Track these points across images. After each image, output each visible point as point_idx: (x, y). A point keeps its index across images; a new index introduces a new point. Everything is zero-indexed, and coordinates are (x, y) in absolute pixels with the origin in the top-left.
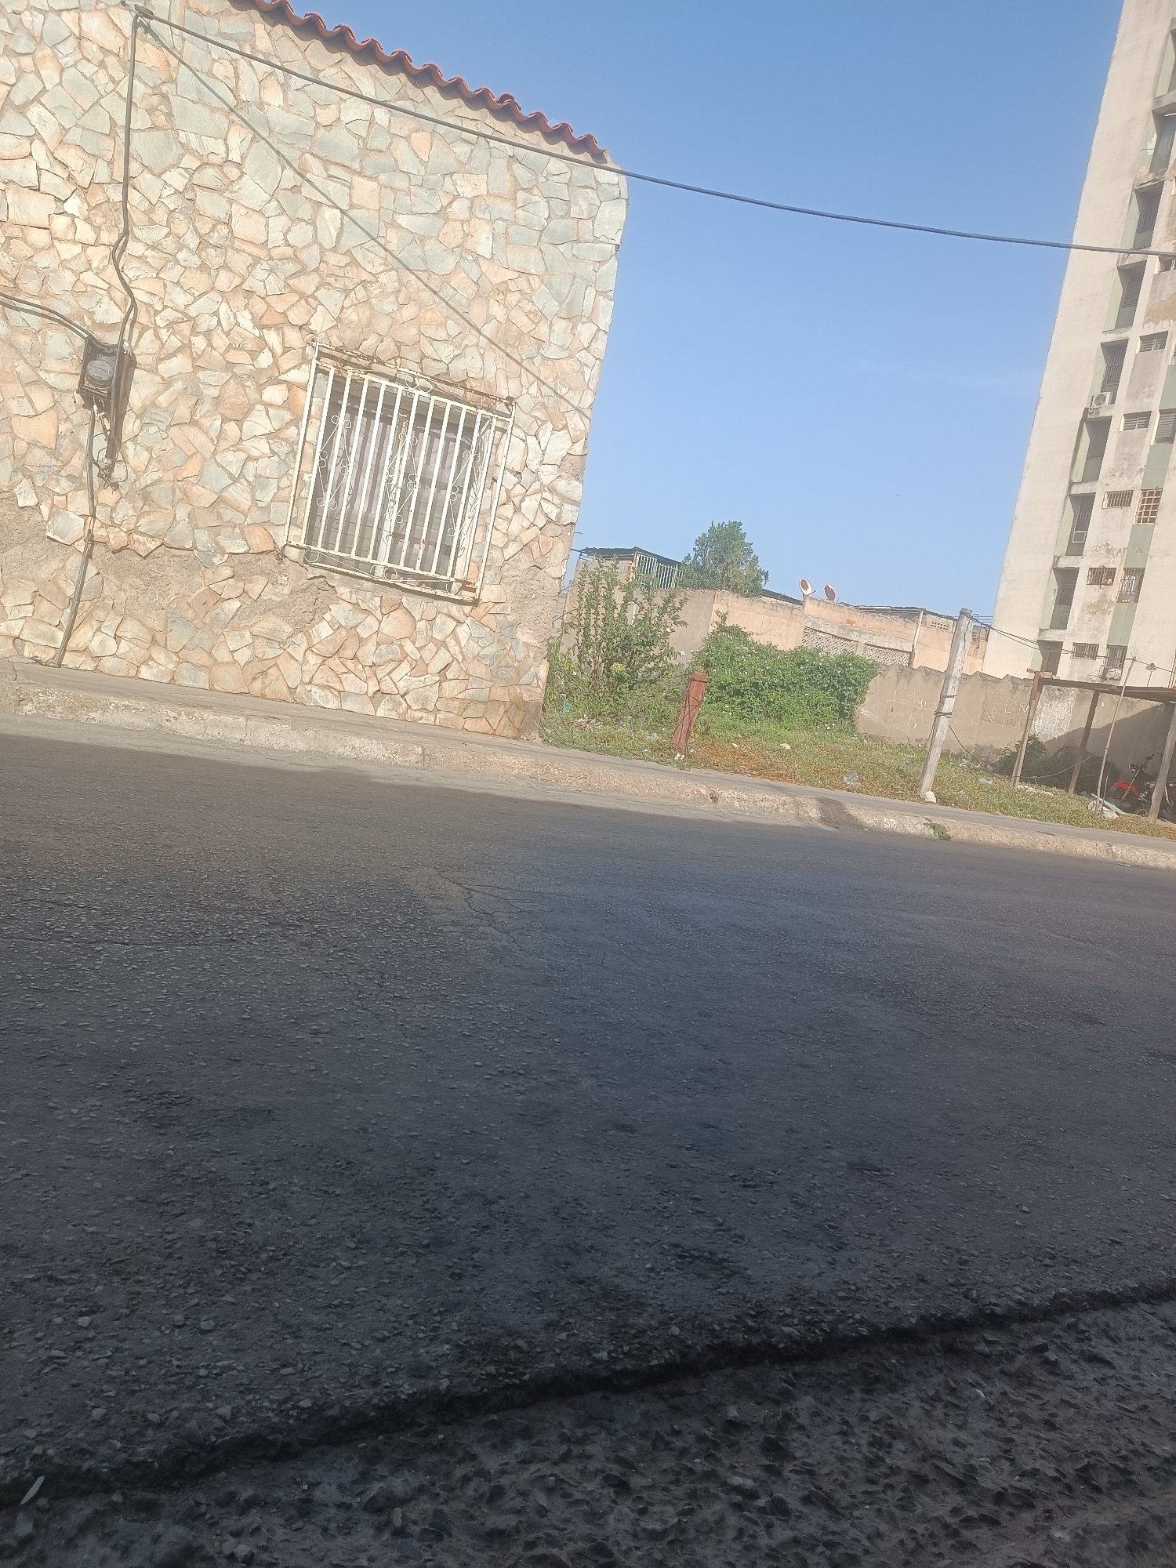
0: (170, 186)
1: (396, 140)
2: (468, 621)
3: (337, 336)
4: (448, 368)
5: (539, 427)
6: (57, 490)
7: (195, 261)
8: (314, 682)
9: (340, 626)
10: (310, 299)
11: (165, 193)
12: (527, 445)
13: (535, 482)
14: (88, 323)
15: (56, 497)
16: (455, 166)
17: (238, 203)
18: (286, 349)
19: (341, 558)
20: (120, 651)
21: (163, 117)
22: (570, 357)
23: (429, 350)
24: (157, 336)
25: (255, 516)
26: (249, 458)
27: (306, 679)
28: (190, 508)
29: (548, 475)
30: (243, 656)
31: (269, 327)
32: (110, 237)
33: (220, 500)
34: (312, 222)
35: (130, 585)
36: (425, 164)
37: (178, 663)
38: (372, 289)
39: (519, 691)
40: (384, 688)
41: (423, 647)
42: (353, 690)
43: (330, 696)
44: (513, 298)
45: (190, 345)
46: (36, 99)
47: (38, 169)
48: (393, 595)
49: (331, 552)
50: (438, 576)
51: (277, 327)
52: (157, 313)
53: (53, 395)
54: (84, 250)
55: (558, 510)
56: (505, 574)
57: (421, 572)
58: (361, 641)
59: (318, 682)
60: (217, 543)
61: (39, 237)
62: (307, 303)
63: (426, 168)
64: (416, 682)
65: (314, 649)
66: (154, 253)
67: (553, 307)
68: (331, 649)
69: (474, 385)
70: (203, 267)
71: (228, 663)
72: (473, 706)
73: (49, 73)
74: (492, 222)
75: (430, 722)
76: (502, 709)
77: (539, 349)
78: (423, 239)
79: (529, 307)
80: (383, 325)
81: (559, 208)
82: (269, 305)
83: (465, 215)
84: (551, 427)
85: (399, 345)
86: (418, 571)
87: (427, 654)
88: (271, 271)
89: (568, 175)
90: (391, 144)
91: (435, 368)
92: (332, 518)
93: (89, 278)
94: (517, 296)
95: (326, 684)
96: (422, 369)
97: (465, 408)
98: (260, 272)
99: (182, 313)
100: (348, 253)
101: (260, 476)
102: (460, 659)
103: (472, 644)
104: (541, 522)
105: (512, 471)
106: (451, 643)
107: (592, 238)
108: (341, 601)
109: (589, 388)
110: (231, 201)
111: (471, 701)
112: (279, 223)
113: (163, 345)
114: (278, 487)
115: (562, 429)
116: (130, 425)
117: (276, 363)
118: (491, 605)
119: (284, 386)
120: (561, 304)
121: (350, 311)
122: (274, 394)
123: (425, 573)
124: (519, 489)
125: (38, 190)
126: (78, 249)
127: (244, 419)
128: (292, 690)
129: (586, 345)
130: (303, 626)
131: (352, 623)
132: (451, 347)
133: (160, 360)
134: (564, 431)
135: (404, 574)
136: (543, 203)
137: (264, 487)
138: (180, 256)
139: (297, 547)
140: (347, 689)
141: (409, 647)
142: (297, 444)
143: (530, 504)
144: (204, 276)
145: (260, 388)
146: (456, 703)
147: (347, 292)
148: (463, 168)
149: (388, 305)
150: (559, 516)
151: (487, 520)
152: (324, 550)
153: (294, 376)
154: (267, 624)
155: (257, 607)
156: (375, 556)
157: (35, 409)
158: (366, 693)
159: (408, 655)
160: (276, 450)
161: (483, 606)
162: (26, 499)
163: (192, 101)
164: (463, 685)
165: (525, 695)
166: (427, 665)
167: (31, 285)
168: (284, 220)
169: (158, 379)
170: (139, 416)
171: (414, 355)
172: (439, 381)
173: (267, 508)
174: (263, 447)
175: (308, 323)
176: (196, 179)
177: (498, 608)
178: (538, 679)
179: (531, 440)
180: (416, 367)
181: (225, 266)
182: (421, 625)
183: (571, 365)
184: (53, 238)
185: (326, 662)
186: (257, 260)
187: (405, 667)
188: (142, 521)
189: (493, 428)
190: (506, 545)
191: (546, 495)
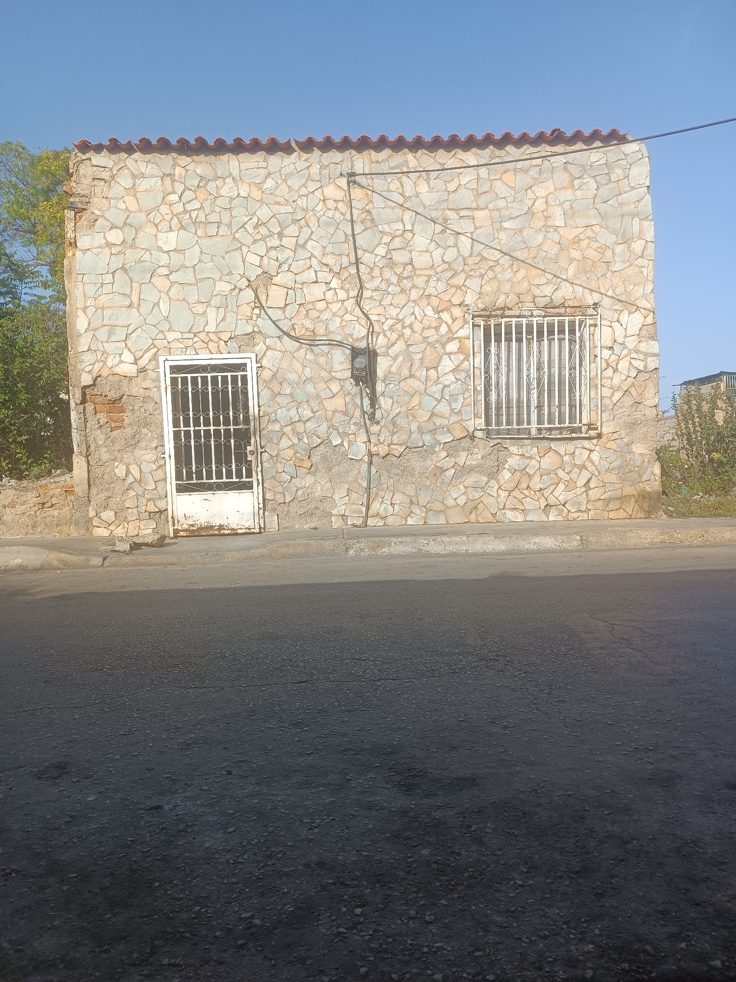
0: (379, 255)
1: (494, 182)
2: (597, 448)
3: (482, 303)
4: (551, 299)
5: (619, 315)
6: (350, 432)
7: (398, 289)
8: (506, 507)
9: (516, 470)
10: (463, 288)
11: (377, 260)
12: (613, 329)
13: (623, 349)
14: (351, 340)
15: (350, 436)
16: (532, 182)
17: (414, 251)
18: (454, 320)
19: (508, 430)
20: (395, 512)
21: (369, 222)
22: (630, 266)
23: (537, 292)
24: (385, 336)
25: (454, 418)
26: (445, 386)
27: (502, 507)
28: (418, 423)
29: (631, 343)
30: (462, 500)
31: (442, 311)
32: (354, 293)
33: (433, 414)
34: (456, 245)
35: (394, 474)
36: (513, 188)
37: (427, 512)
38: (496, 269)
39: (642, 486)
40: (551, 503)
41: (570, 472)
42: (531, 508)
43: (518, 514)
44: (584, 244)
45: (403, 335)
46: (310, 238)
47: (316, 272)
48: (545, 444)
49: (501, 427)
50: (571, 425)
51: (447, 309)
52: (383, 323)
53: (340, 383)
54: (343, 304)
55: (644, 363)
56: (616, 413)
57: (560, 426)
58: (530, 476)
59: (509, 507)
60: (436, 439)
61: (321, 305)
62: (461, 290)
63: (515, 190)
64: (570, 495)
65: (502, 488)
66: (376, 293)
67: (613, 239)
68: (513, 485)
69: (571, 303)
70: (403, 291)
71: (454, 506)
72: (612, 503)
73: (313, 223)
74: (561, 204)
75: (585, 518)
76: (633, 500)
77: (608, 268)
78: (521, 231)
79: (595, 245)
80: (507, 287)
81: (602, 180)
82: (440, 299)
83: (544, 207)
84: (627, 312)
85: (518, 295)
86: (557, 425)
87: (574, 476)
88: (438, 280)
89: (605, 159)
90: (491, 185)
91: (542, 302)
92: (499, 408)
93: (348, 317)
94: (587, 241)
95: (513, 507)
96: (535, 305)
97: (567, 318)
98: (432, 283)
99: (396, 319)
100: (479, 254)
101: (453, 395)
102: (597, 474)
103: (603, 462)
104: (633, 373)
105: (606, 348)
106: (589, 465)
107: (630, 189)
108: (513, 455)
109: (648, 280)
110: (410, 251)
111: (610, 499)
112: (437, 254)
113: (389, 339)
114: (464, 398)
115: (635, 311)
116: (380, 387)
117: (450, 330)
118: (610, 435)
119: (457, 341)
120: (617, 235)
121: (486, 286)
122: (452, 347)
123: (562, 425)
124: (614, 357)
125: (317, 282)
126: (340, 304)
127: (438, 366)
128: (494, 515)
129: (640, 255)
130: (493, 475)
131: (522, 467)
132: (551, 286)
133: (389, 348)
134: (637, 312)
135: (550, 429)
136: (592, 181)
137: (456, 401)
138: (390, 290)
139: (481, 430)
140: (527, 508)
141: (561, 474)
142: (470, 371)
143: (623, 365)
144: (404, 295)
145: (444, 346)
146: (600, 503)
147: (482, 276)
148: (537, 181)
149: (508, 275)
150: (645, 367)
151: (596, 382)
152: (497, 428)
153: (461, 333)
154: (471, 480)
155: (464, 470)
156: (529, 423)
157: (333, 393)
158: (540, 508)
159: (561, 479)
160: (459, 377)
161: (605, 437)
162: (336, 441)
163: (382, 208)
164: (602, 490)
165: (647, 488)
166: (576, 482)
167: (321, 330)
168: (440, 250)
169: (390, 358)
170: (383, 381)
171: (529, 298)
172: (547, 308)
173: (460, 412)
174: (451, 378)
175: (464, 301)
176: (391, 247)
177: (616, 436)
178: (654, 475)
179: (616, 325)
180: (532, 305)
181: (414, 286)
182: (566, 458)
183: (632, 270)
184: (327, 303)
185: (511, 494)
186: (430, 276)
187: (561, 487)
188: (394, 437)
189: (588, 326)
190: (613, 395)
191: (634, 355)
